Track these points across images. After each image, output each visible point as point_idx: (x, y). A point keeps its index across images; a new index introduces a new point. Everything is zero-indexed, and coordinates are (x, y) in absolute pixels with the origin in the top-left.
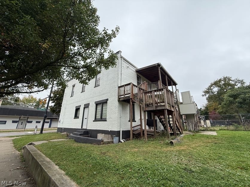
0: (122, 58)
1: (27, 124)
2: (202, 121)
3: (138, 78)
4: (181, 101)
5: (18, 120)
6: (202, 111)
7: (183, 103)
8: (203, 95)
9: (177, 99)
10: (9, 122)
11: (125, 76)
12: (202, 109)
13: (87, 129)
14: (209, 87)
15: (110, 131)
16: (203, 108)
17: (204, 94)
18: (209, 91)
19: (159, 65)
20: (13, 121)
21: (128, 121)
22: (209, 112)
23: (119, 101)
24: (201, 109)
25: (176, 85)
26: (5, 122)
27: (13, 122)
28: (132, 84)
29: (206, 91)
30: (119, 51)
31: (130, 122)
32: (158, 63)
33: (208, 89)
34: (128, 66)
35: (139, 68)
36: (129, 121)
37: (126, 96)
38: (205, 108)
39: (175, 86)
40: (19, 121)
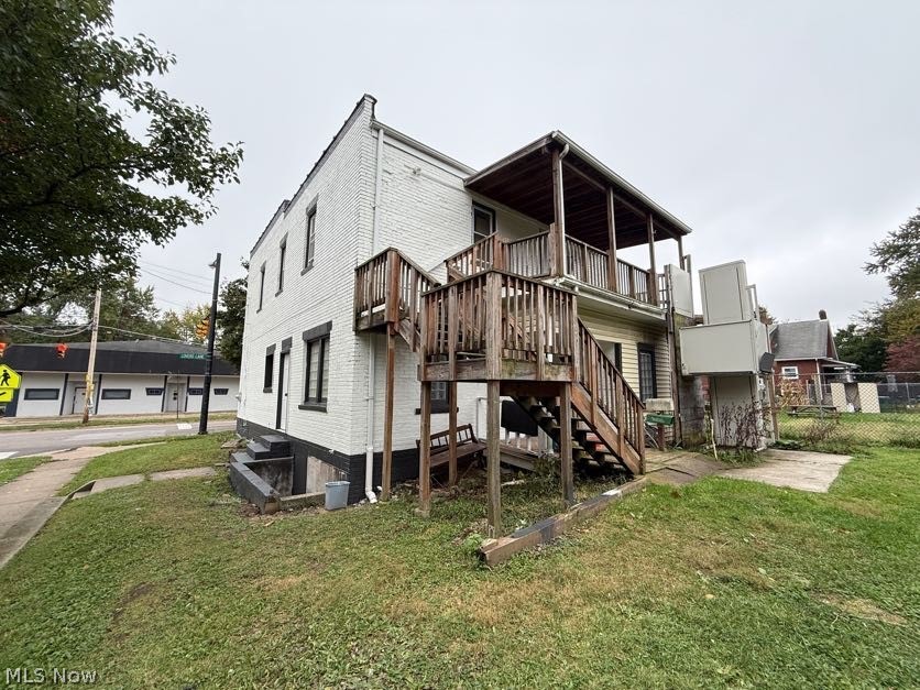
0: (378, 131)
1: (189, 397)
2: (837, 389)
3: (482, 219)
4: (698, 311)
5: (162, 387)
6: (858, 339)
7: (706, 319)
8: (872, 268)
9: (668, 302)
10: (138, 391)
11: (396, 217)
12: (858, 328)
13: (289, 433)
14: (911, 224)
15: (335, 452)
16: (863, 326)
17: (876, 260)
18: (910, 246)
19: (555, 144)
20: (147, 390)
21: (413, 413)
22: (888, 344)
23: (357, 331)
24: (852, 328)
25: (685, 233)
26: (127, 394)
27: (150, 392)
28: (394, 254)
29: (890, 247)
30: (363, 99)
31: (419, 417)
32: (550, 136)
33: (905, 236)
34: (416, 164)
35: (479, 169)
36: (418, 412)
37: (375, 310)
38: (871, 325)
39: (679, 239)
40: (164, 389)
